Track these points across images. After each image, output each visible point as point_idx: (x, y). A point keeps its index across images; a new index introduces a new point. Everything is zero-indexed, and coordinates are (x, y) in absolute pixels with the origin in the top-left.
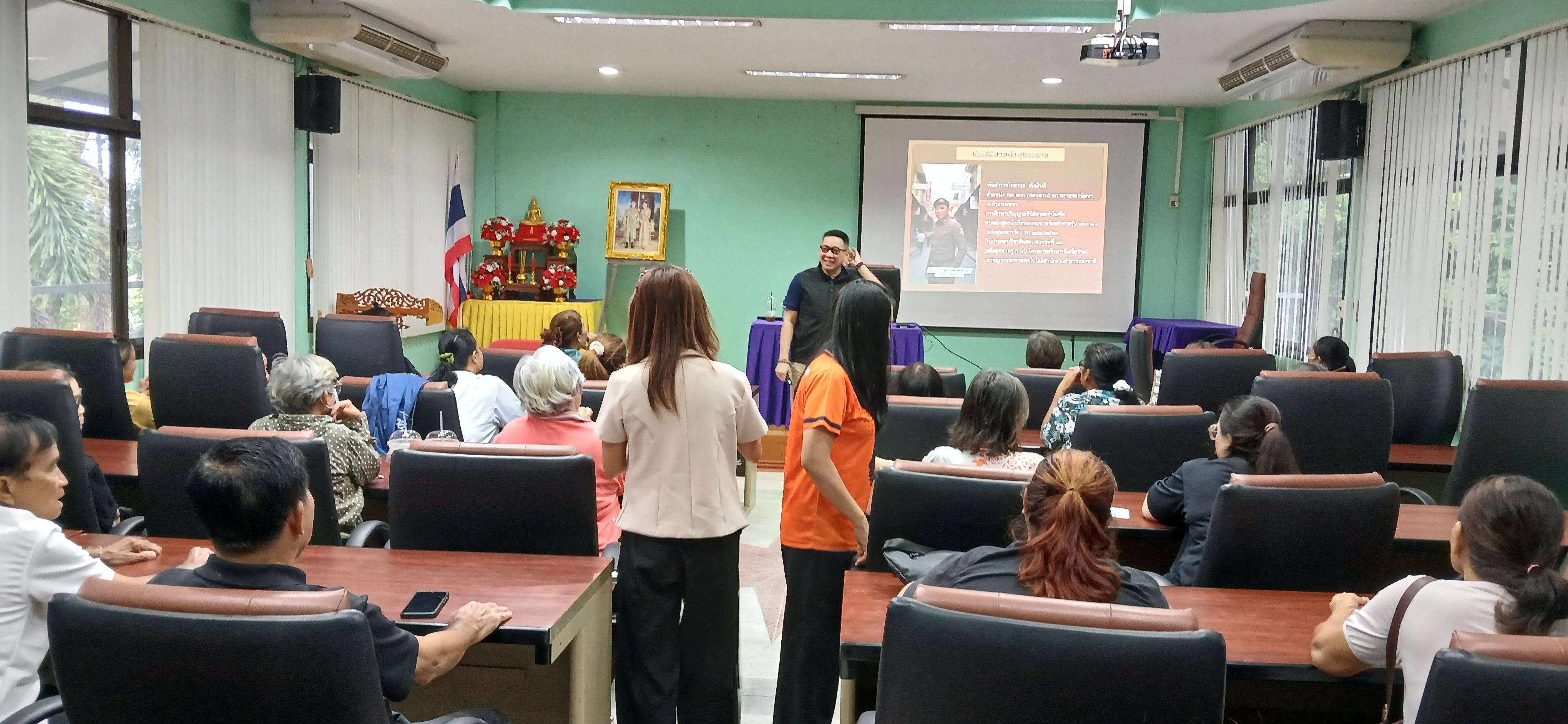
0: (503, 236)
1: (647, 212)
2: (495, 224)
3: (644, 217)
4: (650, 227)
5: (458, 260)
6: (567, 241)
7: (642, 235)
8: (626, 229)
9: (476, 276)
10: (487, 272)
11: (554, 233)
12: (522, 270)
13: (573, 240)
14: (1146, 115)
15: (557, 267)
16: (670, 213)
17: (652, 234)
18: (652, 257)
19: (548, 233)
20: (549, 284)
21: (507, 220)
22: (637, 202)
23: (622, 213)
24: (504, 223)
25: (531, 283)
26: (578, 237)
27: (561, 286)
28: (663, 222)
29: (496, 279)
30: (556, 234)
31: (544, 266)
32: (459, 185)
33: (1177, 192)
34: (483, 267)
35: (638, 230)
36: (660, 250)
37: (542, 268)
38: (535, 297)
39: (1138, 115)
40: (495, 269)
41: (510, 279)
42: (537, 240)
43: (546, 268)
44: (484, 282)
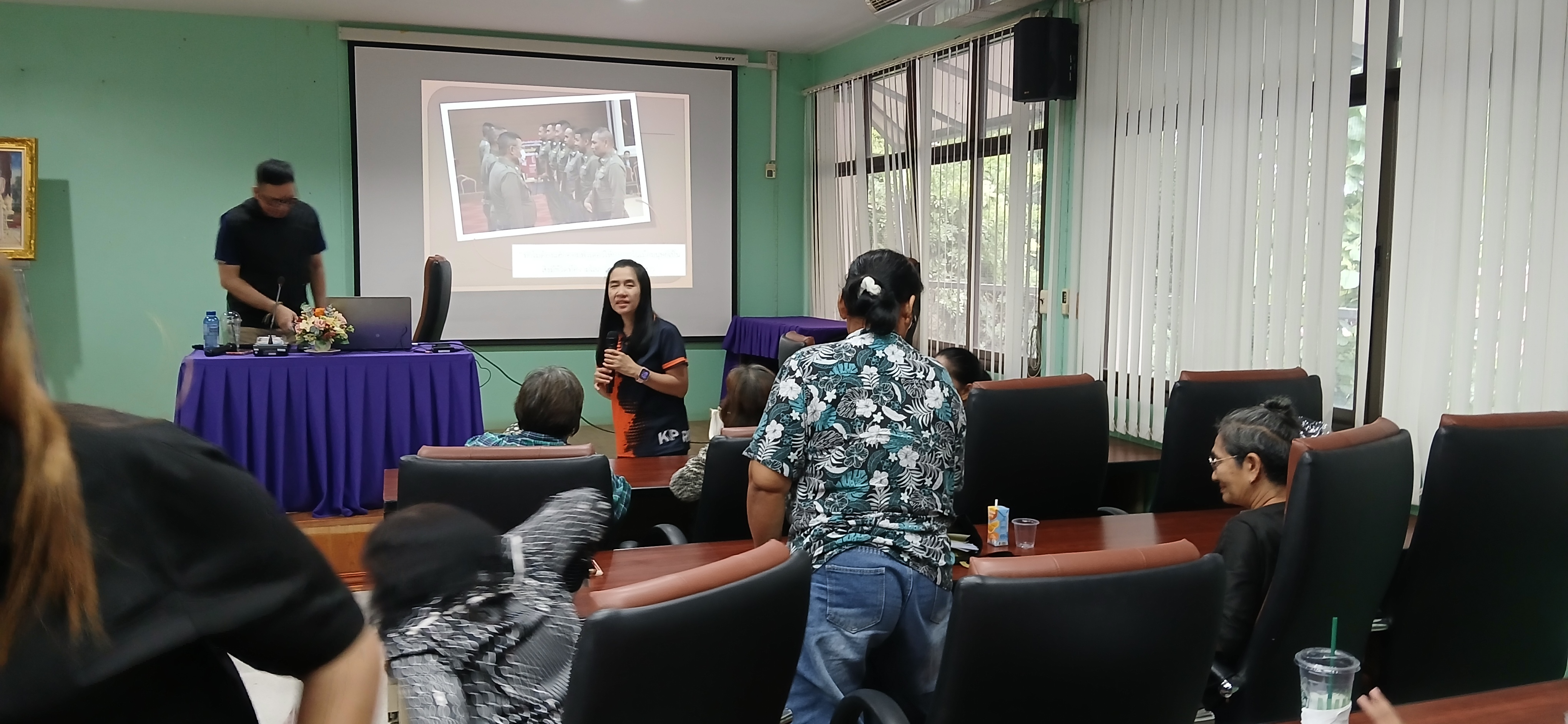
4: (5, 207)
14: (733, 59)
16: (41, 186)
17: (10, 217)
28: (28, 198)
33: (773, 159)
36: (25, 243)
39: (723, 59)
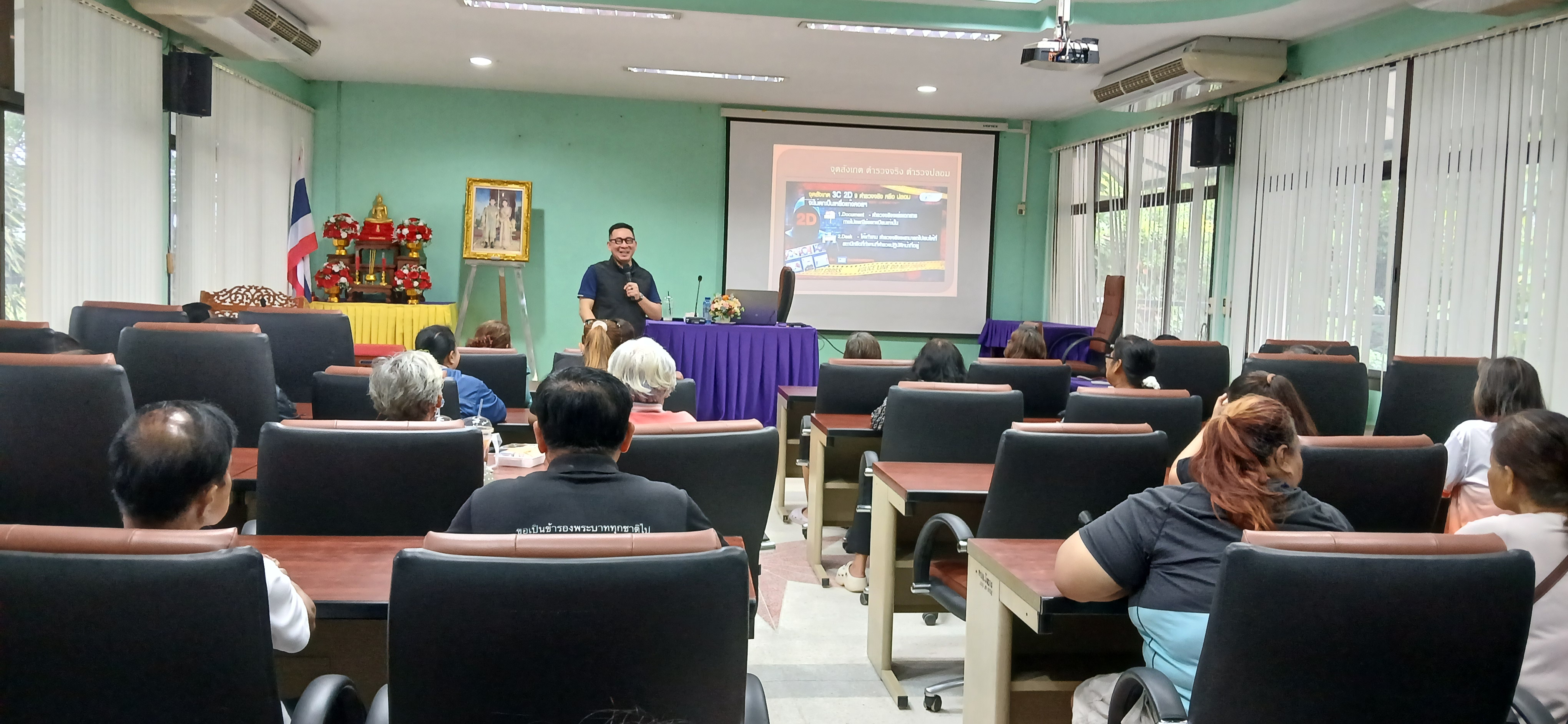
0: (348, 234)
1: (507, 210)
2: (340, 220)
3: (504, 216)
4: (511, 226)
5: (303, 258)
6: (420, 240)
7: (503, 233)
8: (485, 228)
9: (321, 277)
10: (333, 272)
11: (406, 231)
12: (371, 270)
13: (426, 239)
14: (997, 127)
15: (410, 267)
16: (531, 212)
17: (513, 233)
18: (514, 257)
19: (399, 230)
20: (403, 285)
21: (352, 217)
22: (496, 200)
23: (481, 211)
24: (349, 221)
25: (381, 284)
26: (430, 236)
27: (416, 288)
28: (525, 221)
29: (343, 280)
30: (408, 232)
31: (394, 266)
32: (304, 179)
33: (1024, 201)
34: (328, 267)
35: (498, 229)
36: (523, 250)
37: (393, 269)
38: (387, 299)
39: (989, 126)
40: (342, 269)
41: (357, 280)
42: (384, 239)
43: (396, 269)
44: (330, 283)
